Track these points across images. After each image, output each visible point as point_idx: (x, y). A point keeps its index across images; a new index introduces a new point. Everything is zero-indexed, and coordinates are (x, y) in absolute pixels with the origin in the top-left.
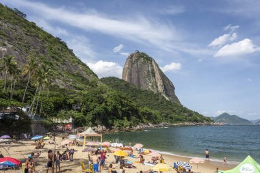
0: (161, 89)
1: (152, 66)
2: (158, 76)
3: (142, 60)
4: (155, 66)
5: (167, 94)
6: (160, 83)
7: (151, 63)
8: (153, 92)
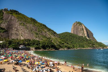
0: (86, 35)
1: (82, 27)
2: (85, 30)
3: (78, 25)
4: (83, 27)
5: (89, 37)
6: (85, 33)
7: (82, 26)
8: (82, 37)
